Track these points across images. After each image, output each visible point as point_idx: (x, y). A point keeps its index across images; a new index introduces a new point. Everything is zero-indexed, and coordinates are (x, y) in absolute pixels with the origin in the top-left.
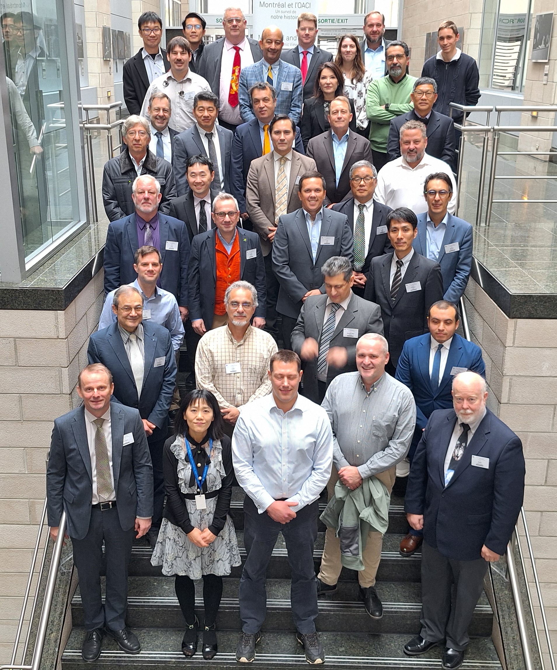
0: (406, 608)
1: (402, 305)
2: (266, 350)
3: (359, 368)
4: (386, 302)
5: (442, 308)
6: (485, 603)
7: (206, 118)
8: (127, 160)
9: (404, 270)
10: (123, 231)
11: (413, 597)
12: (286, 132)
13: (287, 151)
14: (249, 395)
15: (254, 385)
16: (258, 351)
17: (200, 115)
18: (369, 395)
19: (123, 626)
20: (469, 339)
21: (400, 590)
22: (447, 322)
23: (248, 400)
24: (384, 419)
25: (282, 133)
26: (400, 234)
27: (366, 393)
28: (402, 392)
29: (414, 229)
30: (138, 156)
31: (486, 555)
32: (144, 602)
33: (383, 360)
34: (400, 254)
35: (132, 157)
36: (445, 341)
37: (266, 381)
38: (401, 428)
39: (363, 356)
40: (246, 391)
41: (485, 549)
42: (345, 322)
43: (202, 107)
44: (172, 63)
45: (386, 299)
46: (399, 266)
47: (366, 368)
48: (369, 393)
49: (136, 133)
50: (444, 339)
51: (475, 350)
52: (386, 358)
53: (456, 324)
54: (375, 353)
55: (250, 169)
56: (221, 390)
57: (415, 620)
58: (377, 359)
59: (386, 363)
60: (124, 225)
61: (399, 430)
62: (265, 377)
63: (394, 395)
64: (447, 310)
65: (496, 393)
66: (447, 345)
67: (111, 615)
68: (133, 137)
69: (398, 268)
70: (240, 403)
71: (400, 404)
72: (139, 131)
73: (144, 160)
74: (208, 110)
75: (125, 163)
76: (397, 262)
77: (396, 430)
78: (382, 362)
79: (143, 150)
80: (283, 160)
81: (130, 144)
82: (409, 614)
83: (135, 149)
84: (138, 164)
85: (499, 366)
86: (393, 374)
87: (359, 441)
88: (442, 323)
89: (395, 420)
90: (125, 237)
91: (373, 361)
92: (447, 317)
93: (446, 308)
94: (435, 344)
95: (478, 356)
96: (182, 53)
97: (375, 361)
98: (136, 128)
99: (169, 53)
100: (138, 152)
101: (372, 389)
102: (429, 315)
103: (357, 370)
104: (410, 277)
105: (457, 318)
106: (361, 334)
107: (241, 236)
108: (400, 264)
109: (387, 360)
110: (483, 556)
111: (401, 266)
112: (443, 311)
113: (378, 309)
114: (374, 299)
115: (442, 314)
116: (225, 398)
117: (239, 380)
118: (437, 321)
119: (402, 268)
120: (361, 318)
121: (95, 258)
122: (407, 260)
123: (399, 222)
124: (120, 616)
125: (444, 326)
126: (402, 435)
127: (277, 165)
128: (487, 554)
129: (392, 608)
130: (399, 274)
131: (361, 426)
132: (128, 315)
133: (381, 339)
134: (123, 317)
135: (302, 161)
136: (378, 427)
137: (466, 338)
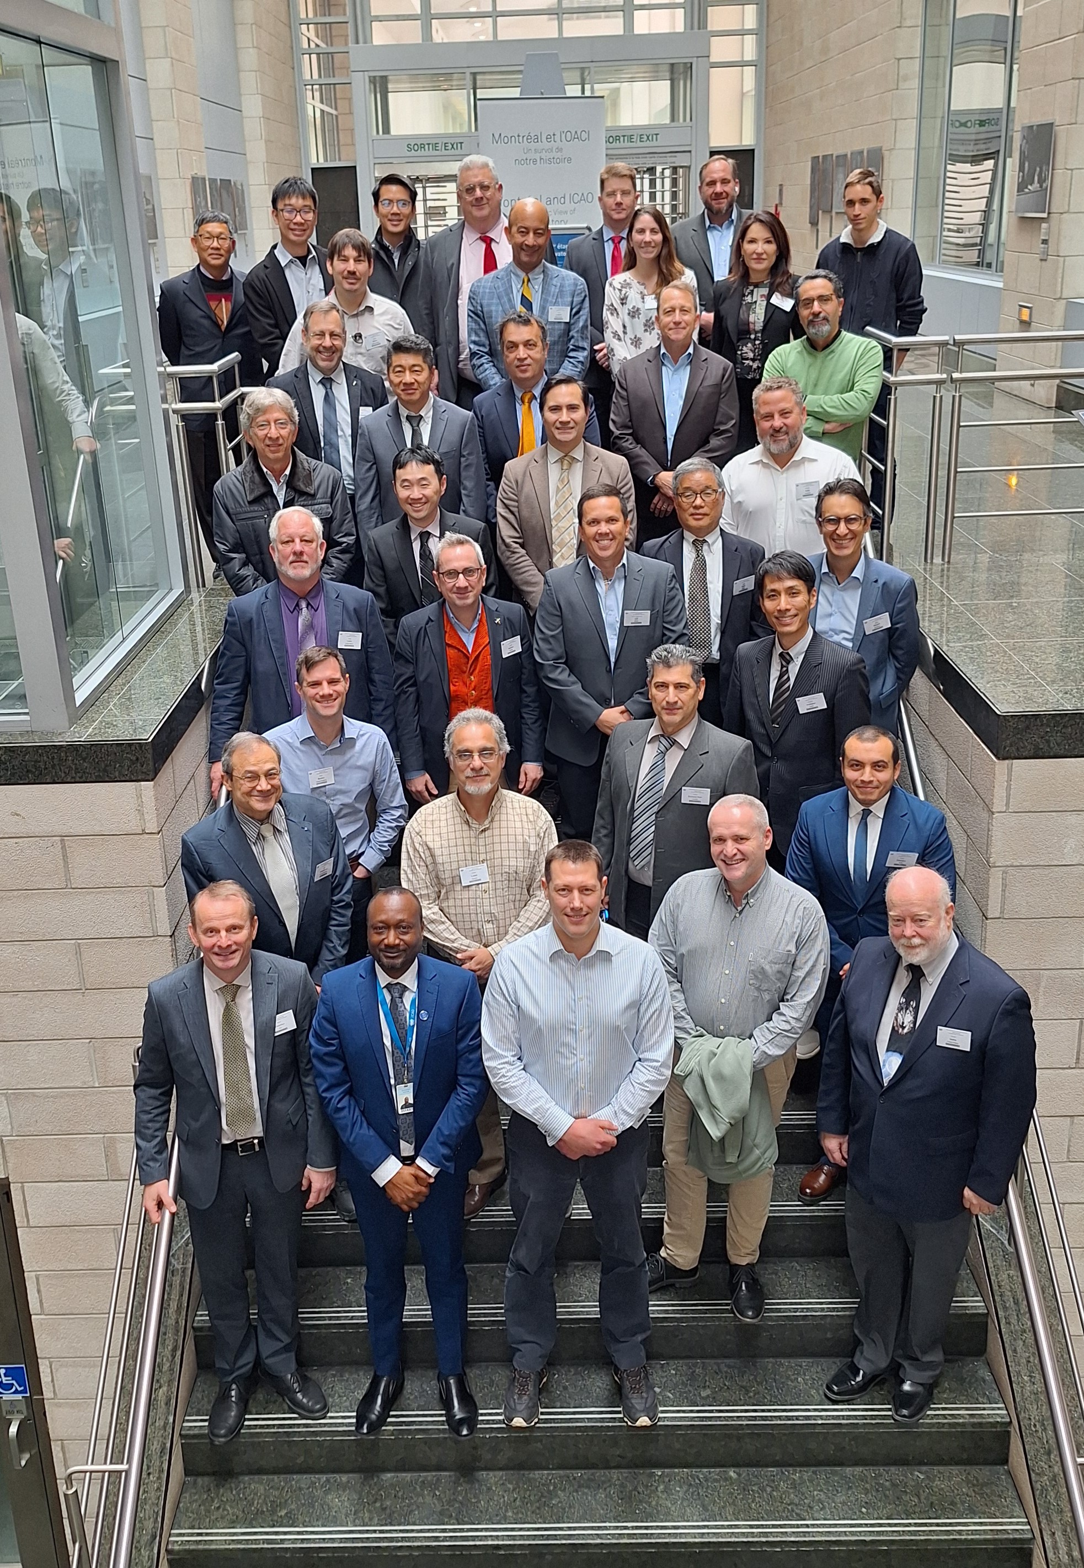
0: (823, 1310)
1: (791, 738)
2: (533, 833)
3: (718, 863)
4: (763, 731)
5: (868, 740)
6: (971, 1293)
7: (408, 386)
8: (256, 474)
9: (794, 669)
10: (255, 619)
11: (835, 1287)
12: (572, 408)
13: (573, 444)
14: (508, 923)
15: (517, 903)
16: (520, 838)
17: (397, 380)
18: (740, 913)
19: (293, 1366)
20: (922, 797)
21: (810, 1273)
22: (877, 765)
23: (506, 933)
24: (770, 958)
25: (565, 410)
26: (784, 602)
27: (734, 909)
28: (801, 907)
29: (809, 592)
30: (277, 466)
31: (971, 1203)
32: (330, 1318)
33: (761, 843)
34: (784, 642)
35: (265, 470)
36: (876, 801)
37: (538, 893)
38: (801, 974)
39: (721, 840)
40: (501, 916)
41: (967, 1192)
42: (683, 777)
43: (400, 366)
44: (337, 278)
45: (763, 725)
46: (784, 663)
47: (728, 862)
48: (740, 908)
49: (269, 424)
50: (873, 797)
51: (933, 816)
52: (767, 837)
53: (894, 768)
54: (743, 832)
55: (503, 478)
56: (453, 919)
57: (841, 1332)
58: (748, 843)
59: (768, 848)
60: (255, 604)
61: (798, 977)
62: (535, 885)
63: (786, 912)
64: (877, 743)
65: (978, 897)
66: (879, 809)
67: (267, 1347)
68: (265, 432)
69: (782, 666)
70: (491, 939)
71: (799, 929)
72: (275, 421)
73: (287, 472)
74: (412, 371)
75: (252, 482)
76: (781, 655)
77: (793, 978)
78: (760, 847)
79: (285, 455)
80: (566, 462)
81: (259, 446)
82: (828, 1320)
83: (271, 456)
84: (278, 482)
85: (980, 847)
86: (781, 871)
87: (723, 1001)
88: (868, 769)
89: (791, 960)
90: (258, 628)
91: (740, 847)
92: (876, 757)
93: (875, 739)
94: (856, 808)
95: (938, 828)
96: (357, 260)
97: (746, 847)
98: (267, 416)
99: (332, 259)
100: (277, 460)
101: (744, 902)
102: (844, 755)
103: (715, 866)
104: (804, 686)
105: (895, 756)
106: (714, 799)
107: (490, 614)
108: (786, 659)
109: (769, 841)
110: (967, 1206)
111: (788, 663)
112: (869, 745)
113: (747, 748)
114: (741, 728)
115: (867, 751)
116: (462, 931)
117: (486, 895)
118: (858, 765)
119: (790, 667)
120: (714, 768)
121: (202, 671)
122: (798, 651)
123: (780, 579)
124: (286, 1349)
125: (871, 773)
126: (803, 986)
127: (554, 472)
128: (975, 1202)
129: (796, 1310)
130: (786, 677)
131: (727, 972)
132: (254, 788)
133: (752, 804)
134: (243, 793)
135: (603, 462)
136: (760, 974)
137: (916, 794)
